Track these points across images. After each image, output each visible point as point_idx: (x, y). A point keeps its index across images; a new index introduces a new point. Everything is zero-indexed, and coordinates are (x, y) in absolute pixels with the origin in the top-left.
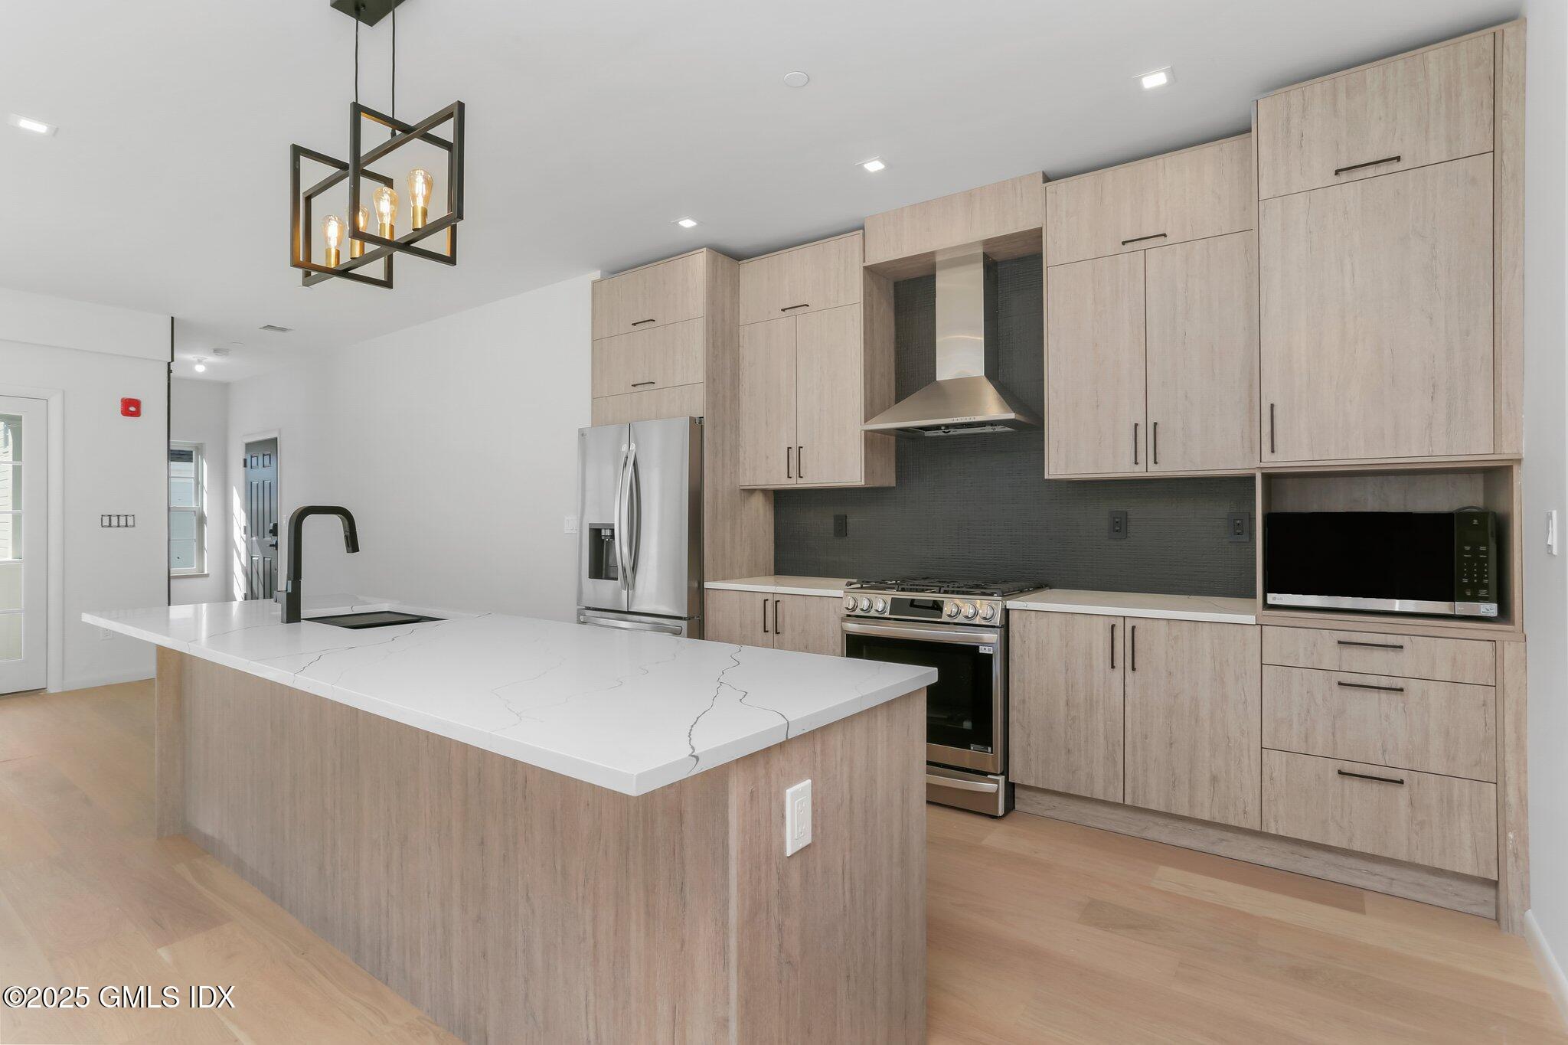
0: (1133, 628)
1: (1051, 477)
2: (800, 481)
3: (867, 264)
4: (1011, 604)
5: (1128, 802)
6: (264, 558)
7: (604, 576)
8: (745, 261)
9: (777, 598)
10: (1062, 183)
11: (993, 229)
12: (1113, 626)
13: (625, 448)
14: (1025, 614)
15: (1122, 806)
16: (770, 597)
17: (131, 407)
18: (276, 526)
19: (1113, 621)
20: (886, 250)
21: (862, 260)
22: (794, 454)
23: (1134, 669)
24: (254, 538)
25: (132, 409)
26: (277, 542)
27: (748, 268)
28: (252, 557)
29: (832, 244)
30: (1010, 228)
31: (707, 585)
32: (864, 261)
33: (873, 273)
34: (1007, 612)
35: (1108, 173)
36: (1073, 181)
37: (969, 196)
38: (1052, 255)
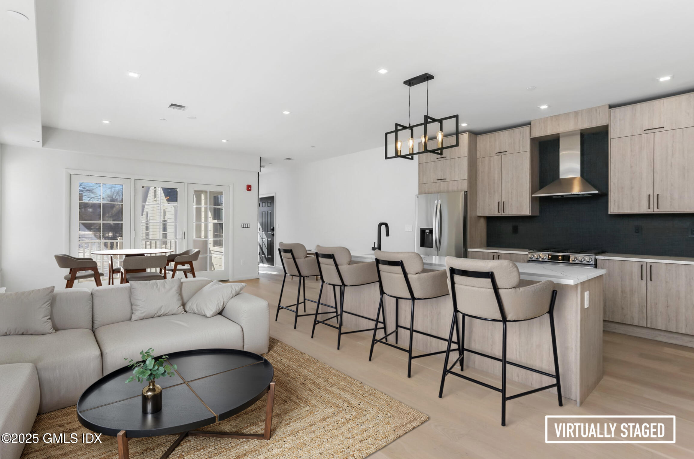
0: (651, 266)
1: (611, 213)
2: (503, 214)
3: (532, 137)
4: (597, 257)
5: (649, 326)
6: (268, 239)
7: (425, 246)
8: (480, 135)
9: (499, 254)
10: (618, 109)
11: (586, 125)
12: (642, 265)
13: (436, 202)
14: (603, 261)
15: (647, 327)
16: (495, 254)
17: (249, 188)
18: (274, 228)
19: (642, 263)
20: (540, 132)
21: (530, 136)
22: (501, 204)
23: (651, 280)
24: (263, 232)
25: (250, 188)
26: (274, 233)
27: (480, 138)
28: (262, 239)
29: (517, 130)
30: (594, 124)
31: (469, 250)
32: (531, 136)
33: (534, 140)
34: (596, 260)
35: (638, 106)
36: (623, 108)
37: (576, 113)
38: (612, 134)
